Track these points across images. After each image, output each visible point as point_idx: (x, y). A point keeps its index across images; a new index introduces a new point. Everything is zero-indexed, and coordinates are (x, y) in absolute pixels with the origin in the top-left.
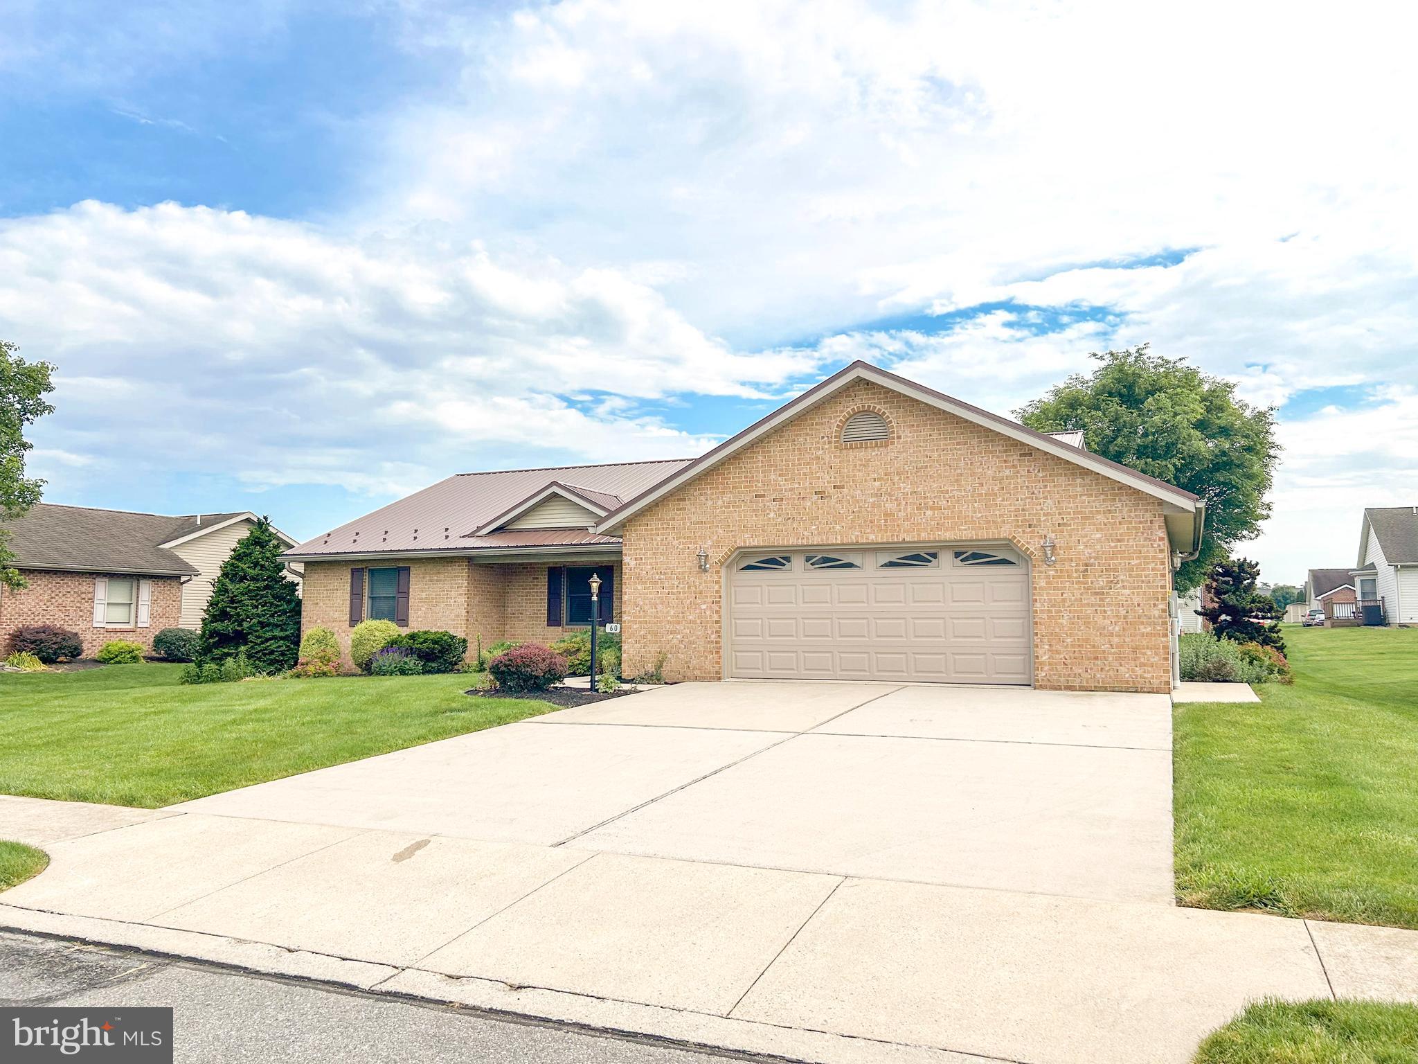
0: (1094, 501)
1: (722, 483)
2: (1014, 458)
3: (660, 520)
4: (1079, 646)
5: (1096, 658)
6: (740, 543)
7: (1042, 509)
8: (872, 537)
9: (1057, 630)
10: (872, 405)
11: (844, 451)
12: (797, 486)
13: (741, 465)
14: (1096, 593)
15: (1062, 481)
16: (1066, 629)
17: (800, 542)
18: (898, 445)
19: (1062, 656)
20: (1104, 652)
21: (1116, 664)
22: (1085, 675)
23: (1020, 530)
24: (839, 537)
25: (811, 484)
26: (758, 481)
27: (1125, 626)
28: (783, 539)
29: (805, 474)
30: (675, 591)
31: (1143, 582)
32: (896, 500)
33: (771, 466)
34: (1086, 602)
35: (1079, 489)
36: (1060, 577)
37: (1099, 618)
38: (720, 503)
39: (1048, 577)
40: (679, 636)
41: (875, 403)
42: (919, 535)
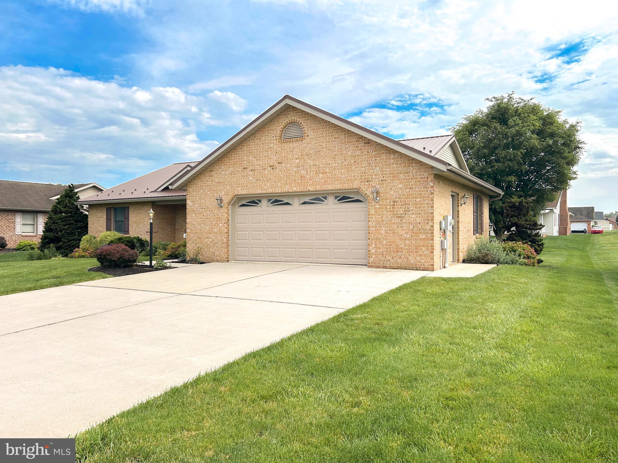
0: (399, 167)
1: (229, 163)
2: (361, 145)
3: (202, 181)
4: (390, 245)
5: (398, 252)
6: (236, 193)
7: (374, 172)
8: (295, 189)
9: (379, 237)
10: (296, 119)
11: (283, 144)
12: (261, 163)
13: (237, 152)
14: (399, 217)
15: (384, 156)
16: (383, 236)
17: (263, 192)
18: (307, 140)
19: (381, 250)
20: (401, 248)
21: (407, 255)
22: (392, 261)
23: (363, 184)
24: (280, 189)
25: (268, 161)
26: (244, 161)
27: (412, 234)
28: (255, 191)
29: (265, 156)
30: (209, 217)
31: (422, 210)
32: (306, 169)
33: (250, 153)
34: (393, 222)
35: (392, 161)
36: (381, 208)
37: (400, 230)
38: (228, 172)
39: (375, 208)
40: (210, 240)
41: (297, 118)
42: (316, 187)
